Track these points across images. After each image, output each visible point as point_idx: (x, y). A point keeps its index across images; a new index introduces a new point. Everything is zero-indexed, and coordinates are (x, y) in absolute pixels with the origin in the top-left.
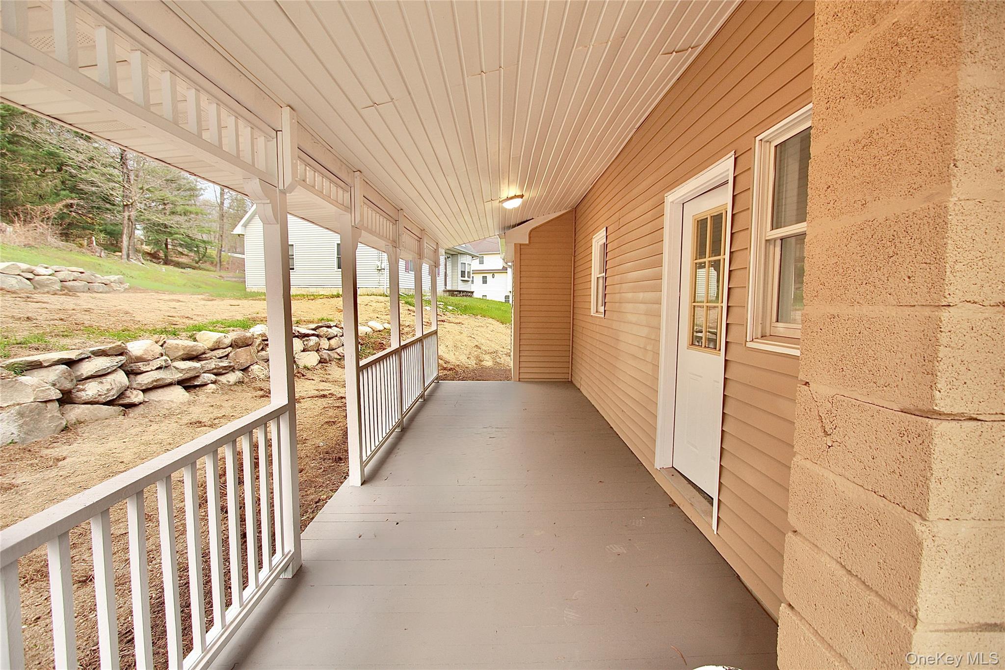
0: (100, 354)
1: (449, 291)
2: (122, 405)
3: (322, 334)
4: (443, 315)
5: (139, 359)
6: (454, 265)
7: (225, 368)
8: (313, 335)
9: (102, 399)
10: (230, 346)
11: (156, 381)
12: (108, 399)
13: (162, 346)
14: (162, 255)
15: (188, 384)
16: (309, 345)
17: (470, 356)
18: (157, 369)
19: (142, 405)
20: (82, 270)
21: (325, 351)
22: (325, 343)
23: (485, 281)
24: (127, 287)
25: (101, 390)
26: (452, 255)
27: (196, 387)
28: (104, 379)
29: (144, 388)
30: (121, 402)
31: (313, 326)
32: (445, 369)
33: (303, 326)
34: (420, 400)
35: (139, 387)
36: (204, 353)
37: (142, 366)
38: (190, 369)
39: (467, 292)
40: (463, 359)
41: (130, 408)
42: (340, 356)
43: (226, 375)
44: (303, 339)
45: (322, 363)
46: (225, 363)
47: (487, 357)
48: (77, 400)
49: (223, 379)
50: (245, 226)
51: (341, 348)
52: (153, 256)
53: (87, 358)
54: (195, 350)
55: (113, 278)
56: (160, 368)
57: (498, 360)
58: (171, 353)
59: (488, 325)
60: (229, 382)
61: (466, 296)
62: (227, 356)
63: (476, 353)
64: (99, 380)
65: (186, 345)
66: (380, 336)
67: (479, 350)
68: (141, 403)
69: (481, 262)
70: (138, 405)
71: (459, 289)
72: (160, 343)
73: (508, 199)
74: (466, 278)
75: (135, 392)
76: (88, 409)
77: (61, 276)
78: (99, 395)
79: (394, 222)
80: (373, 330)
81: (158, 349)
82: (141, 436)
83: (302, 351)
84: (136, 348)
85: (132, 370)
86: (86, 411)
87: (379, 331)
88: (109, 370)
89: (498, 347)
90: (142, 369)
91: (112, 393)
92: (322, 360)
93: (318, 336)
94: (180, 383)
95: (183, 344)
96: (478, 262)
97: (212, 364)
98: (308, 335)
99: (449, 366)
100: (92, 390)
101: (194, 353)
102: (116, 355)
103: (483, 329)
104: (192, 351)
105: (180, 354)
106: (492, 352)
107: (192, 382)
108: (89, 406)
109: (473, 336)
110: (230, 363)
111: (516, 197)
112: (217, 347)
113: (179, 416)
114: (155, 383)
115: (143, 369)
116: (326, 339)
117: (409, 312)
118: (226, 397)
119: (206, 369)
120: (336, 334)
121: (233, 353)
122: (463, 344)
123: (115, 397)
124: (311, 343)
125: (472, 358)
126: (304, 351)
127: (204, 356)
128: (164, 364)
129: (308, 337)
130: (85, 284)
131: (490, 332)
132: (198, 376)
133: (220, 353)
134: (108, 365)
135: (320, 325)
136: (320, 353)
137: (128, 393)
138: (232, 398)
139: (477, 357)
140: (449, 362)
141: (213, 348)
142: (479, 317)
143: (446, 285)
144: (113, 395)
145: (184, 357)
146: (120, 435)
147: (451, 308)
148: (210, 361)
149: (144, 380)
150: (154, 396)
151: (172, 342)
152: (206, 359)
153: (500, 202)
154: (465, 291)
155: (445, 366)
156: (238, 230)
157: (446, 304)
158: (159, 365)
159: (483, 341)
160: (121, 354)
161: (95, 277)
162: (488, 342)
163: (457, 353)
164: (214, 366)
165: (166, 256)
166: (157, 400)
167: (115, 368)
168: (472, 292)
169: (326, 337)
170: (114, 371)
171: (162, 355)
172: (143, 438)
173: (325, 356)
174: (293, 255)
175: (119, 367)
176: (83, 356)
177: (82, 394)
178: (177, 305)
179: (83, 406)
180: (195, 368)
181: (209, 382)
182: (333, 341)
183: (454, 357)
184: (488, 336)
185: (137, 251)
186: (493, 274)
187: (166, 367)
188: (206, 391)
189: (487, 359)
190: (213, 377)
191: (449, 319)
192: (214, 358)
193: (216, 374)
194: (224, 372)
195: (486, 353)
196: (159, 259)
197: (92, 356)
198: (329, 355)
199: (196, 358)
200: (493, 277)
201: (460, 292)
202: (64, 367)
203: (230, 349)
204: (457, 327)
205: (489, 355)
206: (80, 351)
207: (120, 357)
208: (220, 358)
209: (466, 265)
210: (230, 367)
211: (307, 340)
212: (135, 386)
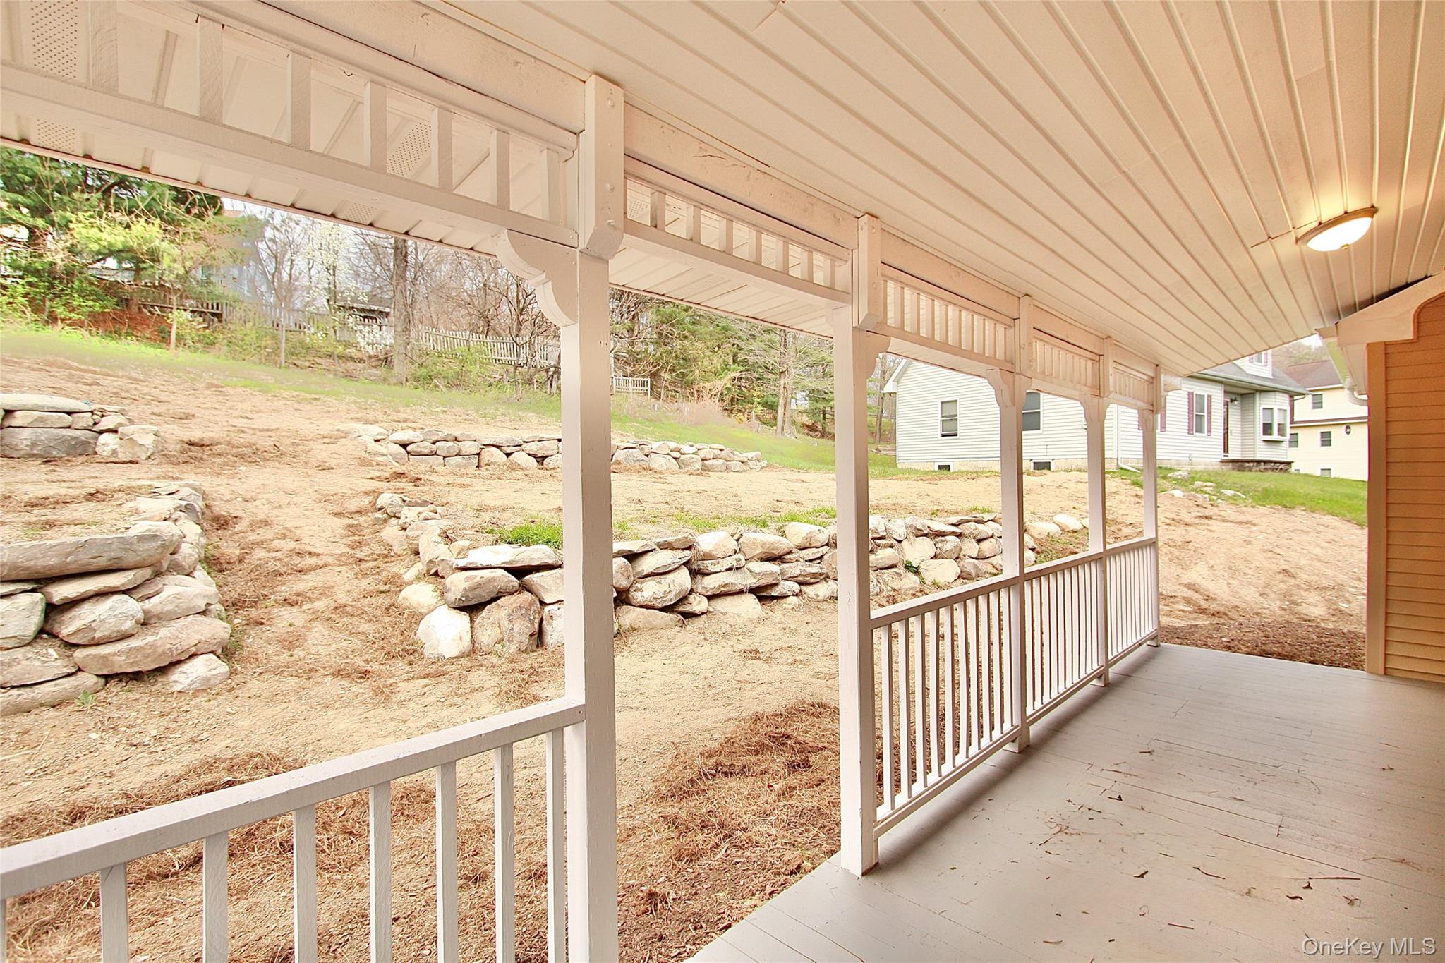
0: (666, 546)
1: (1233, 461)
2: (683, 614)
3: (967, 532)
4: (1210, 507)
5: (708, 557)
6: (1246, 412)
7: (813, 575)
8: (952, 533)
9: (657, 604)
10: (827, 545)
11: (724, 586)
12: (664, 605)
13: (737, 540)
14: (820, 427)
15: (763, 594)
16: (944, 549)
17: (1267, 591)
18: (728, 570)
19: (705, 616)
20: (722, 447)
21: (972, 560)
22: (971, 548)
23: (1326, 440)
24: (765, 465)
25: (657, 592)
26: (1242, 395)
27: (773, 598)
28: (664, 579)
29: (709, 593)
30: (681, 609)
31: (954, 519)
32: (1203, 611)
33: (940, 519)
34: (1094, 682)
35: (704, 592)
36: (790, 553)
37: (709, 565)
38: (765, 574)
39: (1275, 462)
40: (1249, 596)
41: (691, 617)
42: (997, 569)
43: (815, 586)
44: (937, 540)
45: (964, 579)
46: (814, 568)
47: (1313, 597)
48: (634, 602)
49: (808, 590)
50: (897, 381)
51: (999, 557)
52: (811, 428)
53: (652, 551)
54: (777, 549)
55: (752, 455)
56: (730, 569)
57: (1343, 606)
58: (747, 550)
59: (1320, 528)
60: (818, 596)
61: (1273, 470)
62: (821, 558)
63: (1282, 585)
64: (658, 578)
65: (765, 541)
66: (1073, 539)
67: (1292, 581)
68: (703, 614)
69: (1318, 405)
70: (700, 615)
71: (1258, 458)
72: (736, 537)
73: (1322, 226)
74: (1275, 436)
75: (698, 598)
76: (643, 614)
77: (702, 454)
78: (655, 598)
79: (1010, 322)
80: (1063, 530)
81: (733, 545)
82: (687, 658)
83: (932, 558)
84: (706, 542)
85: (699, 570)
86: (641, 617)
87: (1074, 532)
88: (670, 568)
89: (1344, 578)
90: (709, 569)
91: (669, 597)
92: (964, 575)
93: (959, 536)
94: (753, 591)
95: (763, 539)
96: (1311, 405)
97: (795, 569)
98: (943, 534)
99: (1213, 607)
100: (648, 591)
101: (775, 552)
102: (683, 549)
103: (1304, 537)
104: (773, 549)
105: (759, 551)
106: (1323, 588)
107: (769, 591)
108: (644, 610)
109: (1277, 550)
110: (821, 569)
111: (1347, 216)
112: (807, 545)
113: (740, 638)
114: (722, 589)
115: (712, 569)
116: (974, 541)
117: (1137, 500)
118: (808, 618)
119: (789, 575)
120: (990, 534)
121: (828, 555)
122: (1251, 566)
123: (672, 603)
124: (948, 546)
125: (1272, 596)
126: (935, 557)
127: (788, 556)
128: (735, 565)
129: (943, 536)
130: (723, 463)
131: (1324, 544)
132: (776, 584)
133: (810, 554)
134: (670, 561)
135: (967, 518)
136: (962, 563)
137: (691, 598)
138: (815, 621)
139: (1286, 595)
140: (1214, 599)
141: (802, 546)
142: (1297, 511)
143: (1226, 450)
144: (671, 600)
145: (763, 556)
146: (666, 652)
147: (1229, 493)
148: (795, 564)
149: (710, 583)
150: (719, 605)
151: (749, 536)
152: (790, 561)
153: (1297, 240)
154: (1271, 462)
155: (1204, 605)
156: (889, 388)
157: (1219, 486)
158: (730, 566)
159: (1303, 562)
160: (689, 548)
161: (734, 454)
162: (1317, 564)
163: (1235, 583)
164: (799, 572)
165: (823, 428)
166: (723, 611)
167: (677, 565)
168: (1289, 463)
169: (974, 538)
170: (676, 569)
171: (736, 552)
172: (687, 661)
173: (969, 568)
174: (956, 416)
175: (684, 564)
176: (647, 548)
177: (638, 594)
178: (796, 486)
179: (638, 609)
180: (772, 573)
181: (789, 593)
182: (984, 545)
183: (1226, 589)
184: (1317, 551)
185: (794, 423)
186: (1348, 427)
187: (737, 569)
188: (784, 605)
189: (1312, 600)
190: (796, 587)
191: (1222, 513)
192: (801, 560)
193: (800, 584)
194: (812, 581)
195: (1310, 587)
196: (816, 431)
197: (657, 548)
198: (976, 567)
199: (778, 558)
200: (1348, 433)
201: (1259, 462)
202: (624, 559)
203: (826, 548)
204: (1242, 532)
205: (1317, 592)
206: (645, 542)
207: (687, 552)
208: (811, 561)
209: (1276, 412)
210: (821, 575)
211: (942, 541)
212: (700, 590)
